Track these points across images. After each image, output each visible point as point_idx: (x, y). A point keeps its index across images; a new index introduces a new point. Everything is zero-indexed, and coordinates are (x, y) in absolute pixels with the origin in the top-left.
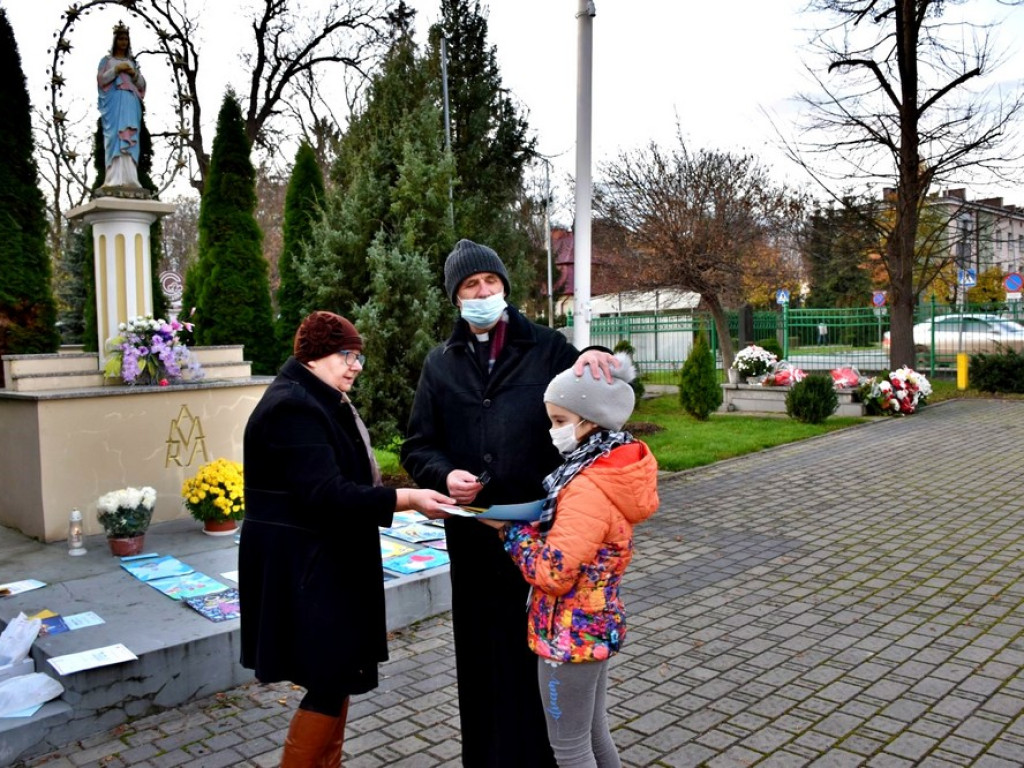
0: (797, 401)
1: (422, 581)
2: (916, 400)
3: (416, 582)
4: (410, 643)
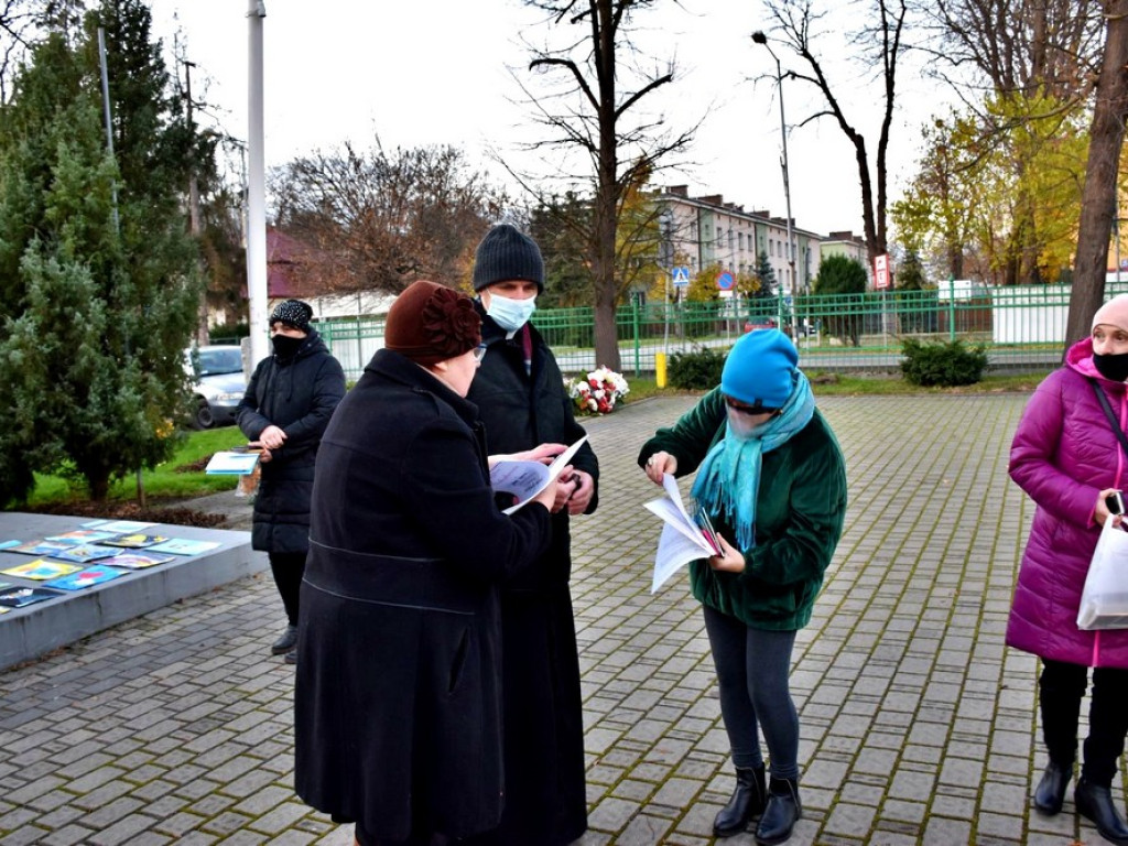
1: (91, 596)
2: (613, 400)
3: (84, 597)
4: (80, 655)
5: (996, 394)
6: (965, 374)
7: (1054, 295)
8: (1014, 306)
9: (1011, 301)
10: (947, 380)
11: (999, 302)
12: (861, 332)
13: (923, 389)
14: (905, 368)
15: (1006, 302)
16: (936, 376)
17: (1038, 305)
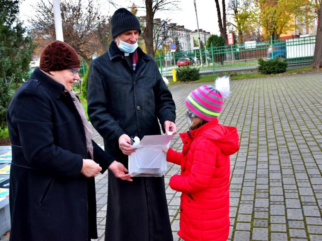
5: (294, 75)
6: (282, 69)
7: (307, 40)
8: (294, 45)
9: (292, 44)
10: (276, 71)
11: (288, 44)
12: (224, 60)
13: (268, 75)
14: (260, 69)
15: (291, 44)
16: (271, 71)
17: (302, 44)
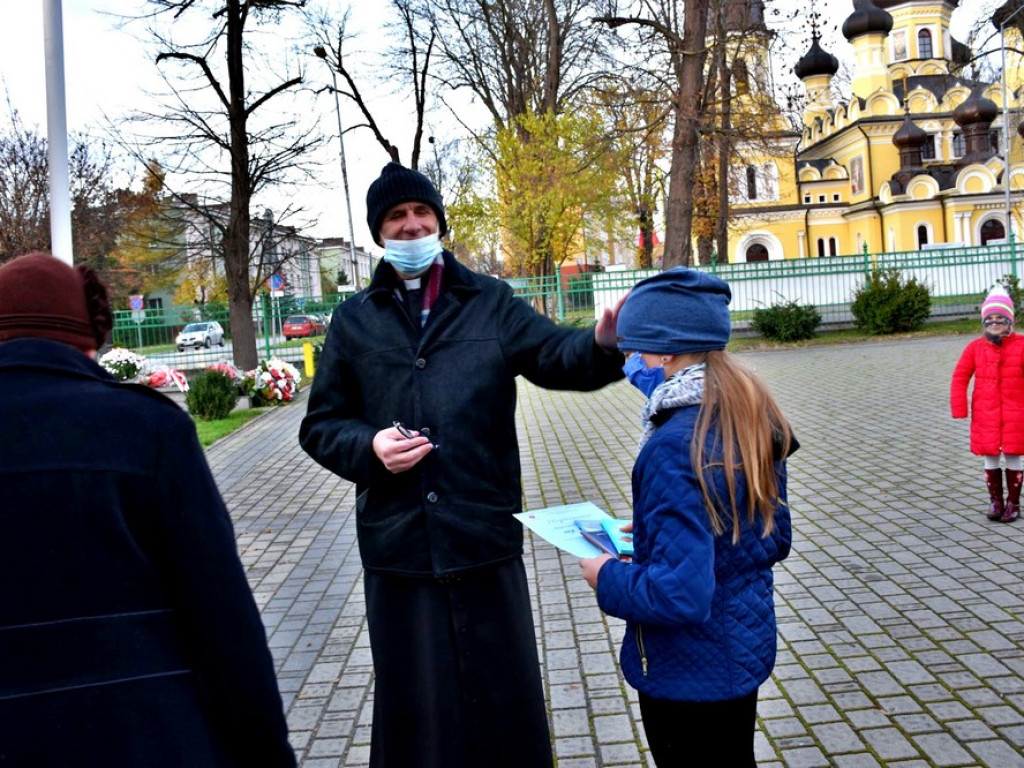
0: (201, 399)
2: (293, 390)
8: (611, 289)
9: (607, 285)
11: (598, 286)
15: (604, 286)
